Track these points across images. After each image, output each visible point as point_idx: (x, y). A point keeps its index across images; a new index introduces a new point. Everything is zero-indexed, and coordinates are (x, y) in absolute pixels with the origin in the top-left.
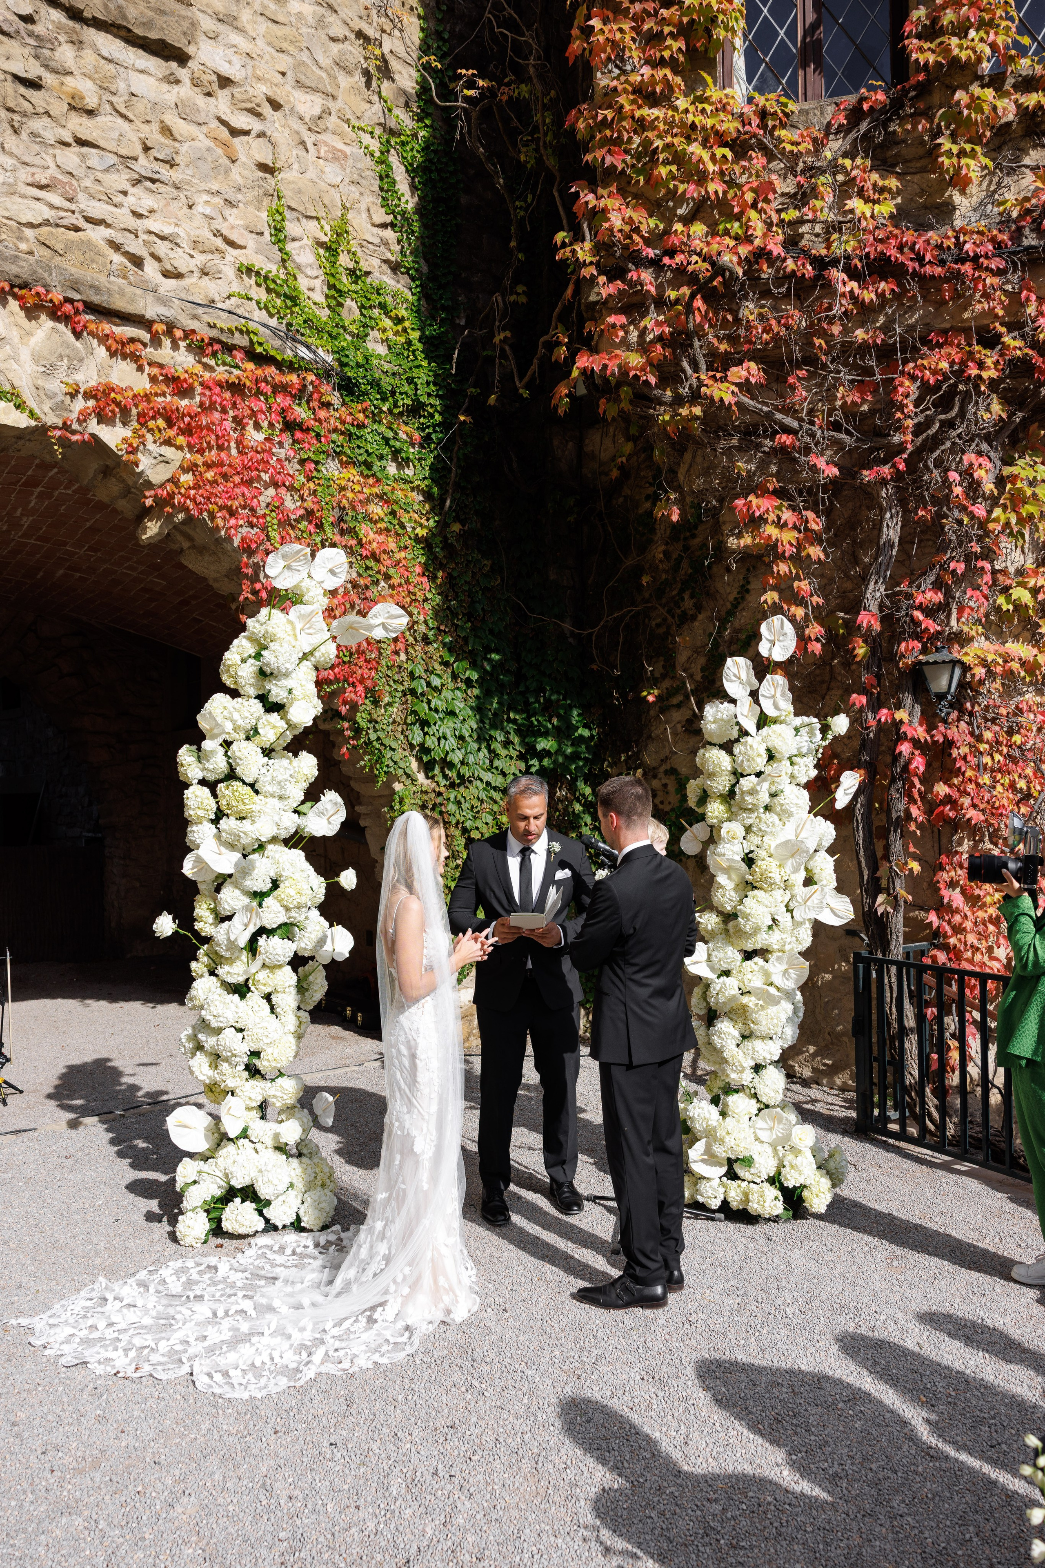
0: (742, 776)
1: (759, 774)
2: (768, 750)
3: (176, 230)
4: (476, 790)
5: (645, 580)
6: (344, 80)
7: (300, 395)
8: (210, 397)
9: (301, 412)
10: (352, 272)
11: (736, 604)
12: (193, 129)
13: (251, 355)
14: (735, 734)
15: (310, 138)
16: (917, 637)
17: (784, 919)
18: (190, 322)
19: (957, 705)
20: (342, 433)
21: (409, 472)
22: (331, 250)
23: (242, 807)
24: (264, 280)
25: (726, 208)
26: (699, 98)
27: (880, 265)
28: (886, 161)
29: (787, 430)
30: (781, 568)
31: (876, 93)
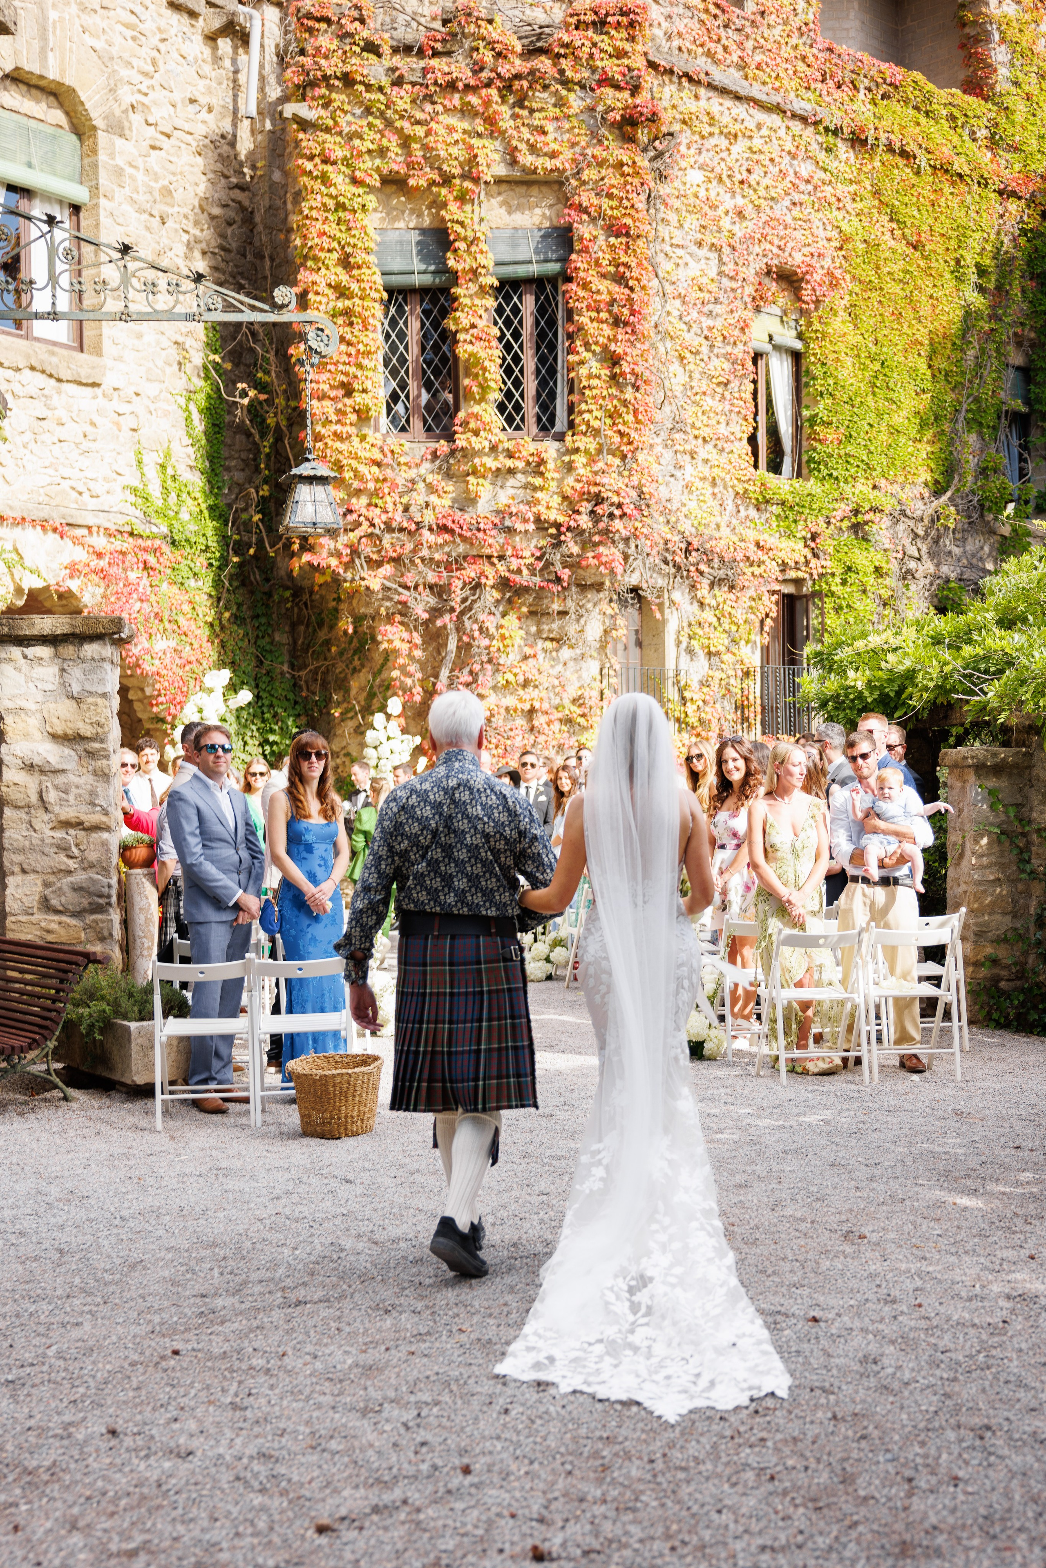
2: (392, 749)
3: (97, 473)
5: (334, 649)
6: (168, 370)
7: (152, 551)
8: (113, 559)
9: (152, 560)
10: (173, 477)
11: (383, 666)
12: (104, 420)
13: (131, 534)
14: (378, 743)
15: (152, 407)
18: (105, 522)
20: (171, 568)
21: (200, 583)
22: (163, 466)
24: (134, 491)
25: (376, 493)
26: (363, 438)
27: (444, 529)
28: (449, 475)
29: (405, 595)
30: (401, 661)
31: (443, 446)
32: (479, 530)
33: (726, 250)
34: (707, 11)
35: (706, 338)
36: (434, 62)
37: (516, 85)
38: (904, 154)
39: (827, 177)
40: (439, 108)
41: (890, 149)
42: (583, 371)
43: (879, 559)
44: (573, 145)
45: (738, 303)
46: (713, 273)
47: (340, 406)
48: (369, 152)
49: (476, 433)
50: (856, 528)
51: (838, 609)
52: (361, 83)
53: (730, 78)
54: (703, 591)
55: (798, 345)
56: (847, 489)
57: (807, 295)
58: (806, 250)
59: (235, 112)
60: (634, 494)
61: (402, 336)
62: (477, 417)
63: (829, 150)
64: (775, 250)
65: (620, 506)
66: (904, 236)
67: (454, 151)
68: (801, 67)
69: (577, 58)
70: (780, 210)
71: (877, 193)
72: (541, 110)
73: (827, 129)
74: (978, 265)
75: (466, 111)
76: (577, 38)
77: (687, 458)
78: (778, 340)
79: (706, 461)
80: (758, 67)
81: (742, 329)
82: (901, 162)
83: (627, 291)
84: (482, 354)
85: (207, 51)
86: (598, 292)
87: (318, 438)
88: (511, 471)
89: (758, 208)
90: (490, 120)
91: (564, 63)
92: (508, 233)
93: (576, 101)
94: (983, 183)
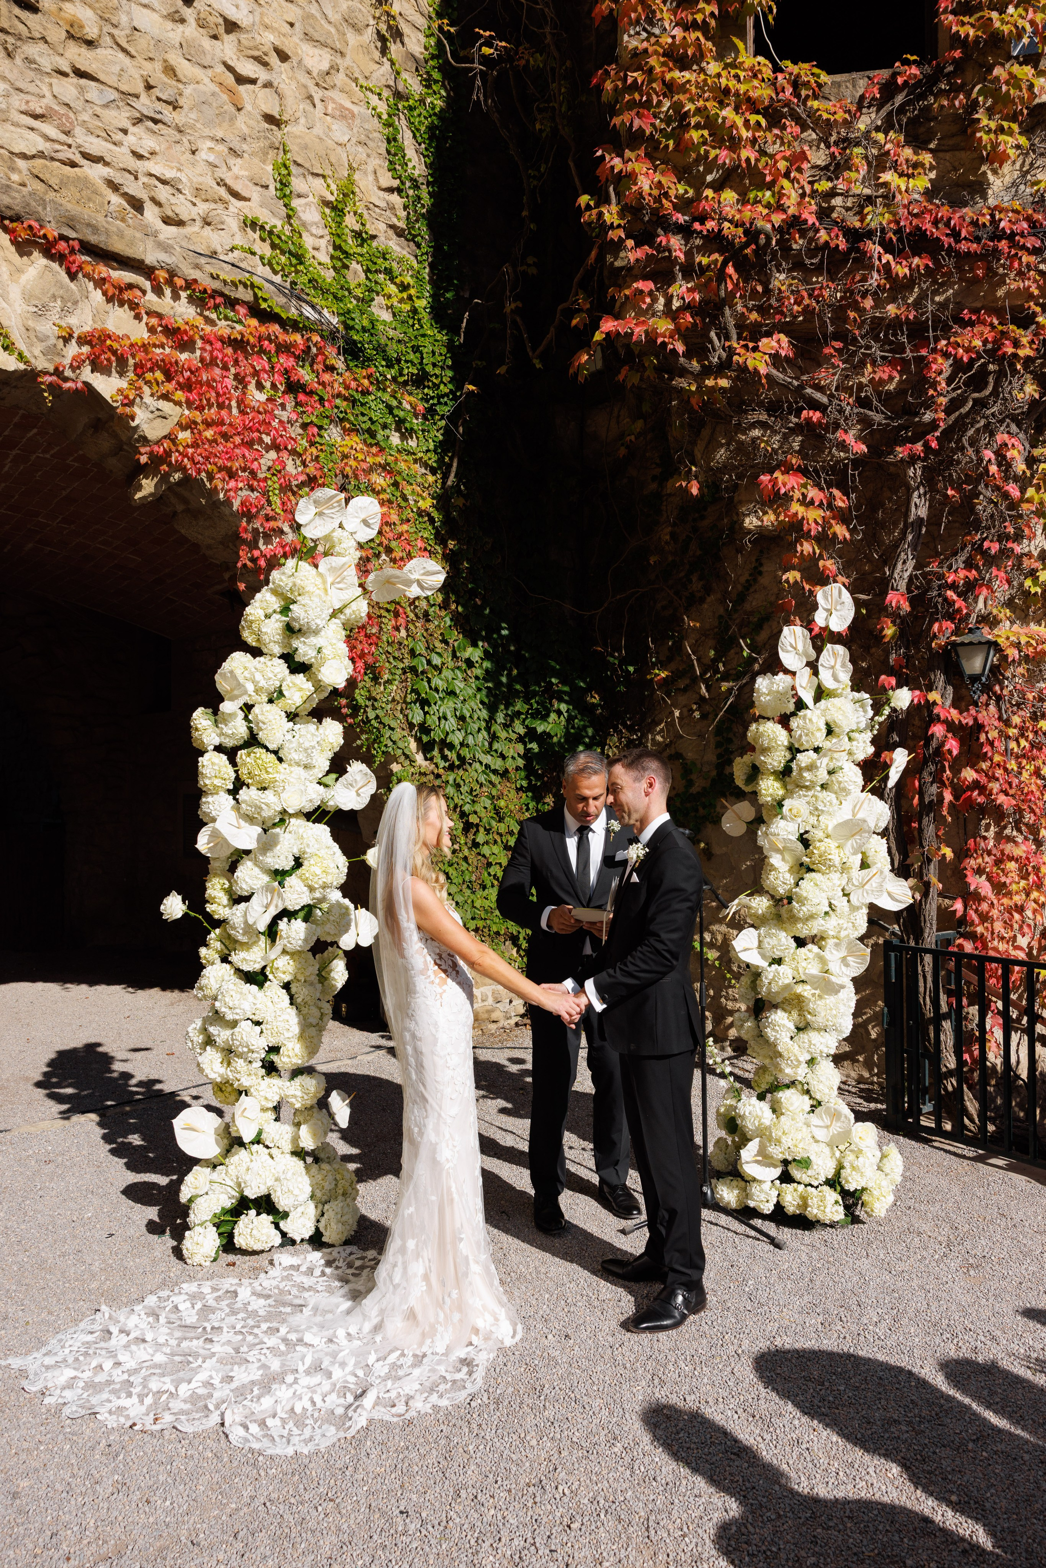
0: (799, 751)
1: (817, 750)
2: (827, 724)
3: (179, 175)
4: (475, 772)
5: (652, 560)
6: (352, 37)
7: (305, 356)
8: (211, 352)
9: (305, 375)
10: (358, 235)
11: (748, 586)
12: (198, 72)
13: (256, 311)
14: (791, 707)
15: (317, 96)
16: (950, 617)
17: (841, 903)
18: (192, 271)
19: (987, 689)
20: (346, 399)
21: (412, 443)
22: (337, 209)
23: (264, 776)
24: (269, 235)
27: (917, 242)
32: (997, 237)
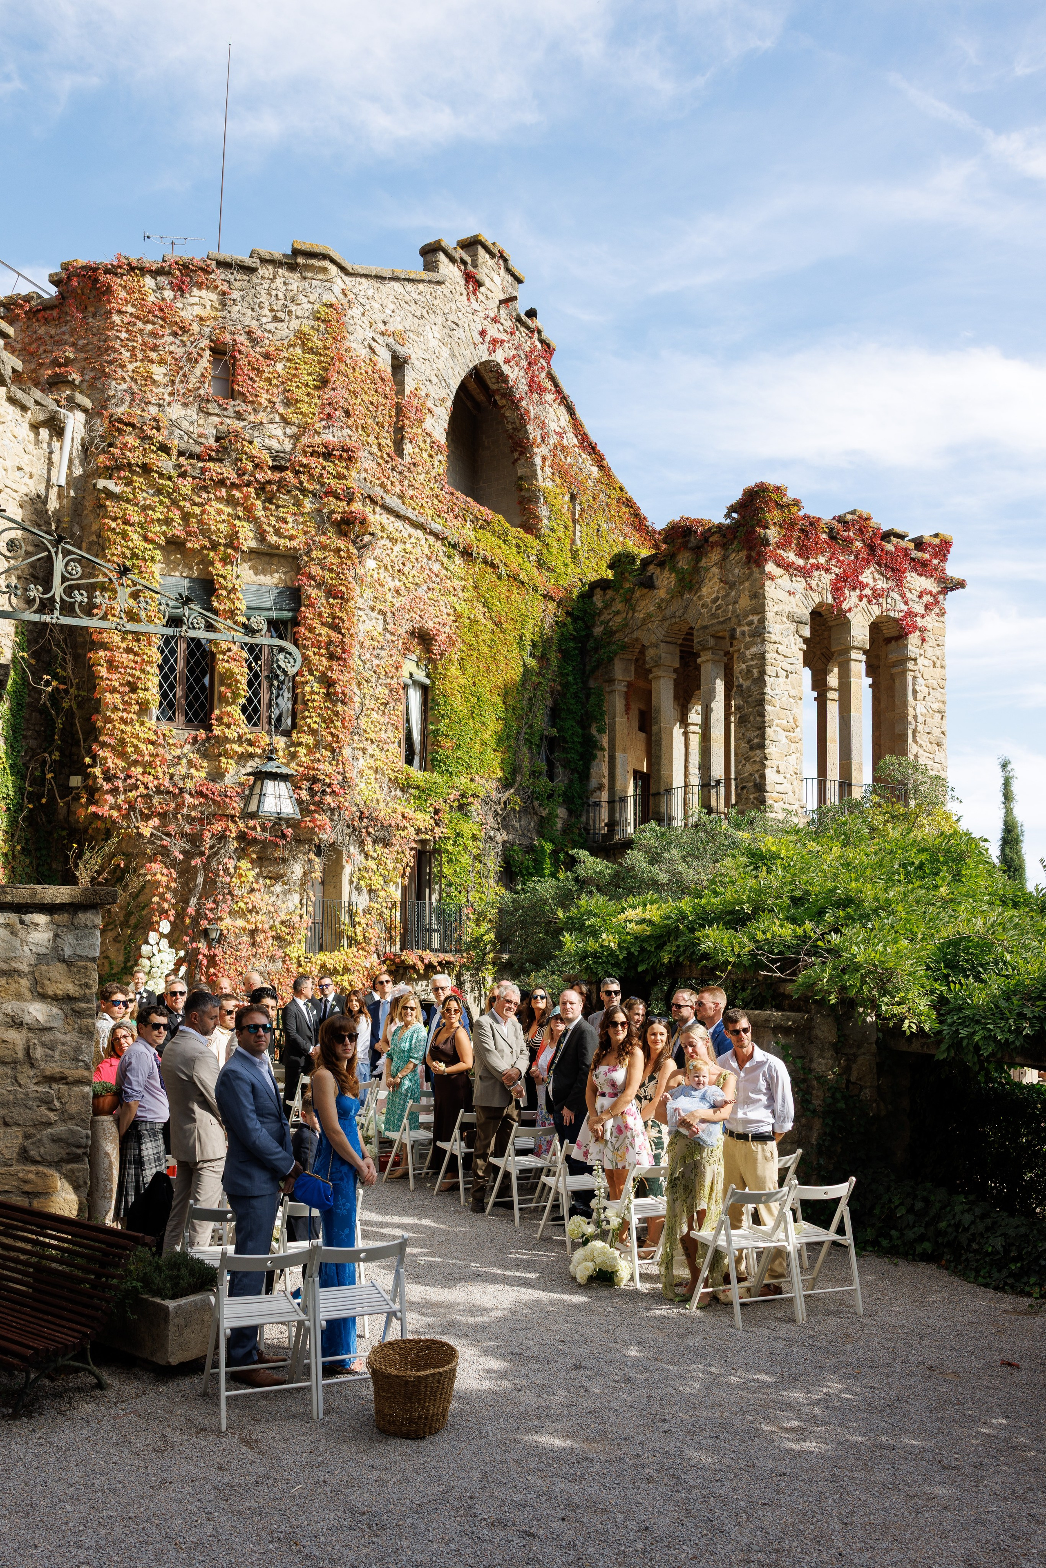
2: (161, 960)
14: (151, 955)
16: (207, 919)
19: (219, 942)
25: (150, 764)
26: (142, 724)
27: (200, 794)
28: (204, 755)
29: (166, 841)
30: (161, 890)
31: (202, 734)
32: (226, 796)
33: (389, 615)
34: (382, 457)
35: (375, 672)
36: (210, 465)
37: (268, 488)
38: (493, 566)
39: (449, 574)
40: (212, 496)
41: (485, 561)
42: (307, 689)
43: (475, 829)
44: (305, 533)
45: (394, 651)
46: (380, 629)
47: (126, 698)
48: (159, 520)
49: (228, 726)
50: (461, 807)
51: (450, 861)
52: (156, 472)
53: (393, 501)
54: (369, 847)
55: (427, 682)
56: (456, 780)
57: (435, 649)
58: (436, 620)
59: (49, 480)
60: (340, 778)
61: (173, 652)
62: (229, 714)
63: (449, 557)
64: (418, 618)
65: (330, 785)
66: (491, 618)
67: (222, 527)
68: (436, 501)
69: (312, 476)
70: (421, 592)
71: (476, 588)
72: (284, 507)
73: (449, 543)
74: (532, 641)
75: (230, 501)
76: (313, 462)
77: (361, 753)
78: (416, 677)
79: (372, 756)
80: (411, 498)
81: (397, 668)
82: (490, 570)
83: (340, 636)
84: (236, 670)
85: (32, 436)
86: (320, 635)
87: (109, 720)
88: (251, 756)
89: (408, 590)
90: (249, 510)
91: (304, 478)
92: (255, 587)
93: (308, 505)
94: (535, 590)
